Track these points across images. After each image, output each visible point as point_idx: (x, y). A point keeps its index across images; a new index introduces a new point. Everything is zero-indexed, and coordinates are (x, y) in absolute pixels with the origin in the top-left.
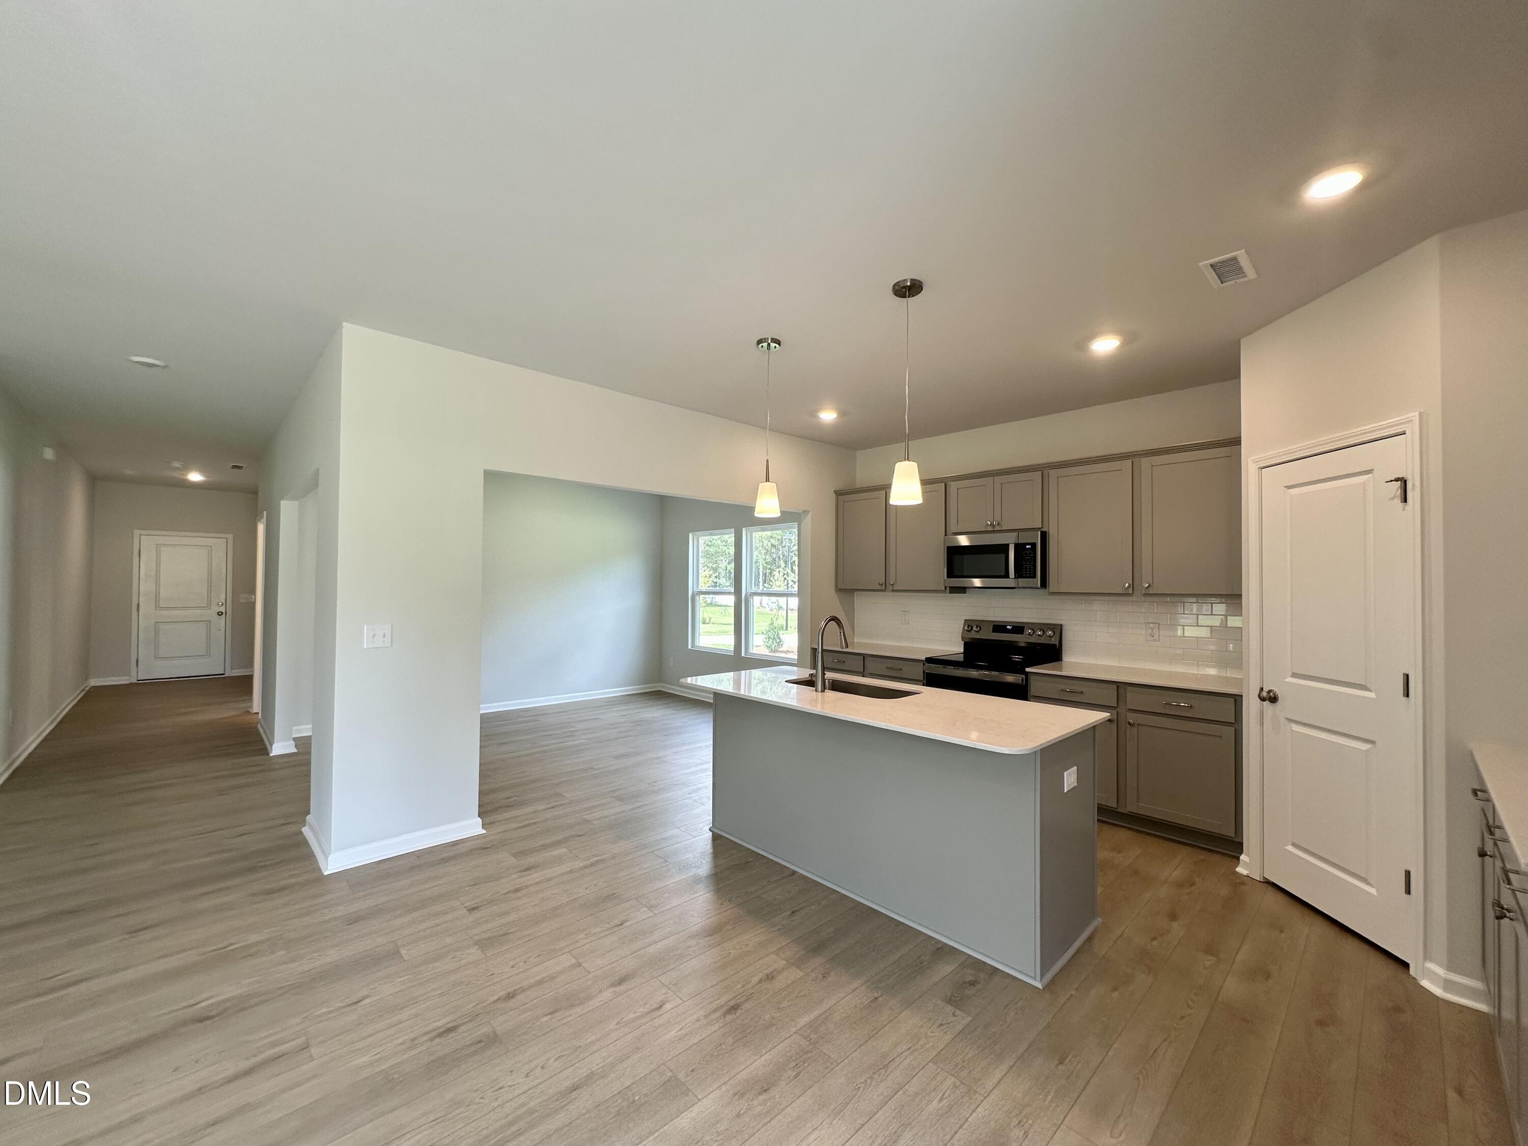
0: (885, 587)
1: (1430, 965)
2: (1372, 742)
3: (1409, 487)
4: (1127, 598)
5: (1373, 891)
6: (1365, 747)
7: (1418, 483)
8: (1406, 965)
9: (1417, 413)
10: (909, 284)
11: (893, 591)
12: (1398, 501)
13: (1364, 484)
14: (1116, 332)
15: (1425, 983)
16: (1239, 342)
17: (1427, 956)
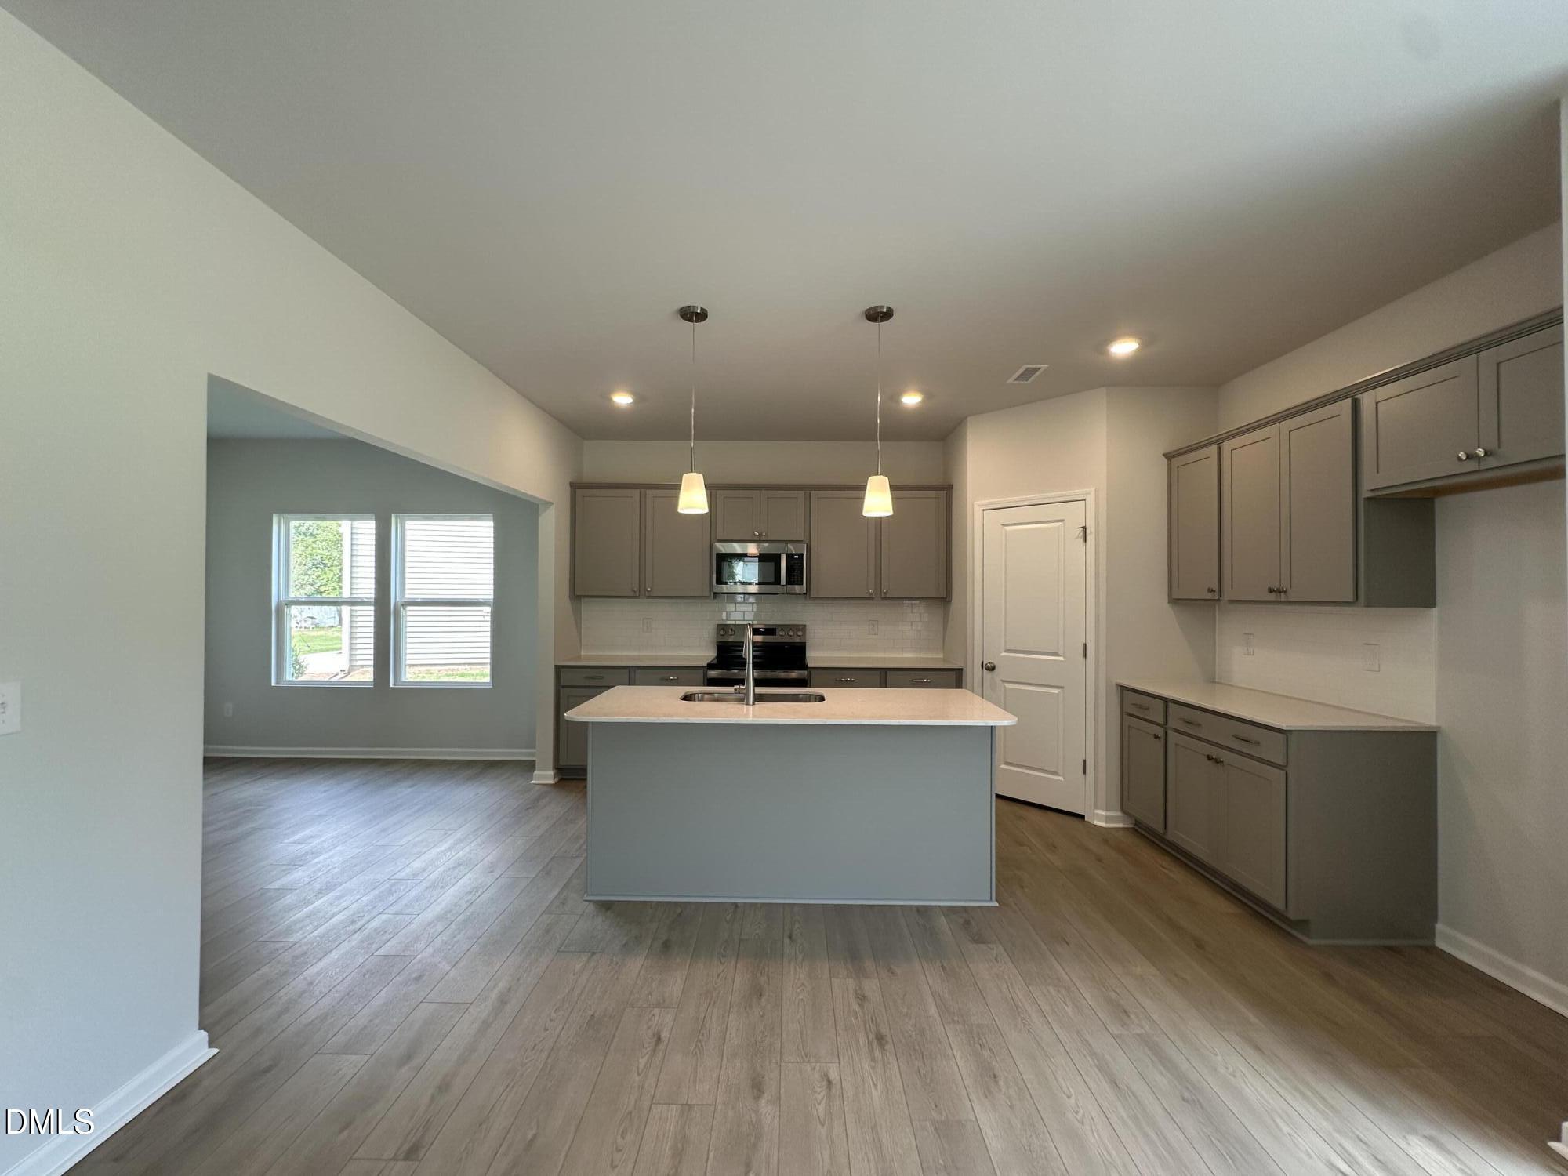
0: (641, 593)
1: (1097, 811)
2: (1062, 688)
3: (1088, 531)
4: (871, 602)
5: (1061, 778)
6: (1056, 691)
7: (1093, 530)
8: (1082, 817)
9: (1094, 489)
10: (885, 310)
11: (649, 597)
12: (1081, 541)
13: (1058, 527)
14: (921, 391)
15: (1096, 823)
16: (966, 418)
17: (1096, 807)
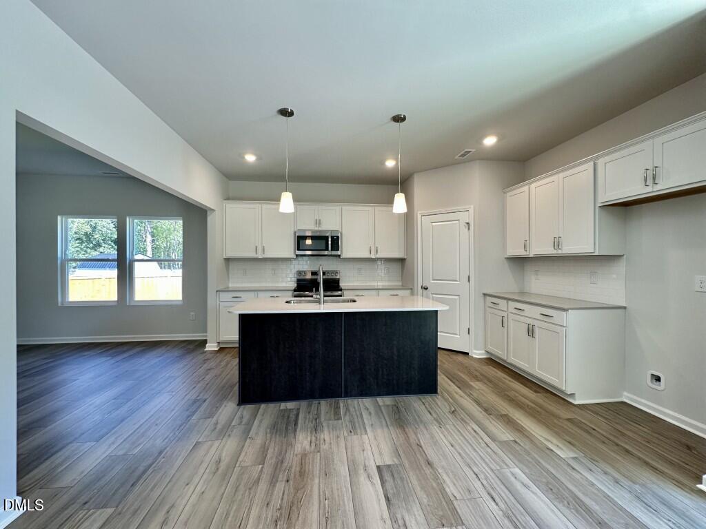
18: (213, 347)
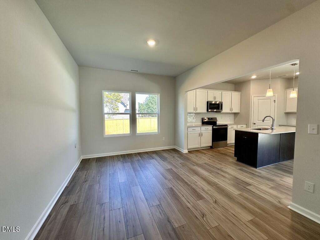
18: (186, 151)
